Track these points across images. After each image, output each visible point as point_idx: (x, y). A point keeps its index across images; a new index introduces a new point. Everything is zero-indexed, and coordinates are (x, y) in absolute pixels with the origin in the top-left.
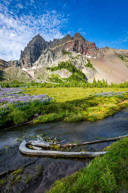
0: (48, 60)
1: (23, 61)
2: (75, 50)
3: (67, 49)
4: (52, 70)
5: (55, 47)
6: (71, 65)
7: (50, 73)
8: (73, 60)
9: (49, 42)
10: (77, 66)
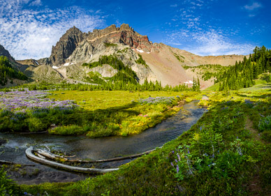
0: (85, 54)
1: (54, 57)
2: (122, 42)
3: (111, 41)
4: (91, 66)
5: (95, 39)
6: (117, 60)
7: (87, 70)
8: (119, 54)
9: (87, 33)
10: (124, 62)
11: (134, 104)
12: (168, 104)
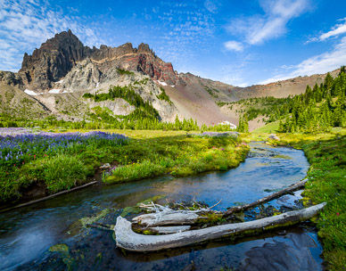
0: (88, 81)
1: (28, 76)
2: (141, 70)
3: (126, 67)
4: (97, 98)
5: (104, 60)
6: (134, 94)
7: (91, 104)
8: (136, 85)
9: (92, 48)
10: (143, 96)
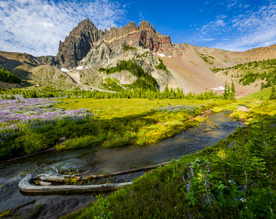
0: (102, 58)
1: (62, 57)
2: (142, 45)
3: (130, 43)
4: (108, 71)
5: (113, 40)
6: (136, 66)
7: (104, 76)
8: (138, 59)
9: (103, 31)
10: (144, 68)
11: (152, 112)
12: (190, 113)
